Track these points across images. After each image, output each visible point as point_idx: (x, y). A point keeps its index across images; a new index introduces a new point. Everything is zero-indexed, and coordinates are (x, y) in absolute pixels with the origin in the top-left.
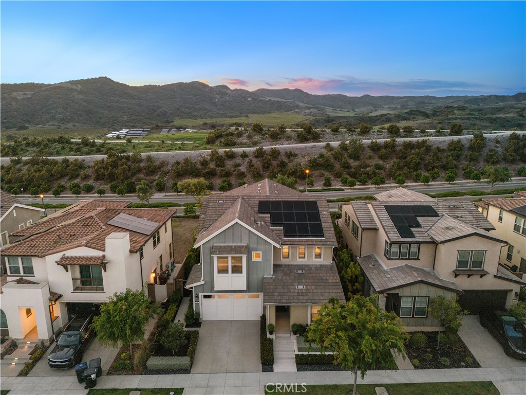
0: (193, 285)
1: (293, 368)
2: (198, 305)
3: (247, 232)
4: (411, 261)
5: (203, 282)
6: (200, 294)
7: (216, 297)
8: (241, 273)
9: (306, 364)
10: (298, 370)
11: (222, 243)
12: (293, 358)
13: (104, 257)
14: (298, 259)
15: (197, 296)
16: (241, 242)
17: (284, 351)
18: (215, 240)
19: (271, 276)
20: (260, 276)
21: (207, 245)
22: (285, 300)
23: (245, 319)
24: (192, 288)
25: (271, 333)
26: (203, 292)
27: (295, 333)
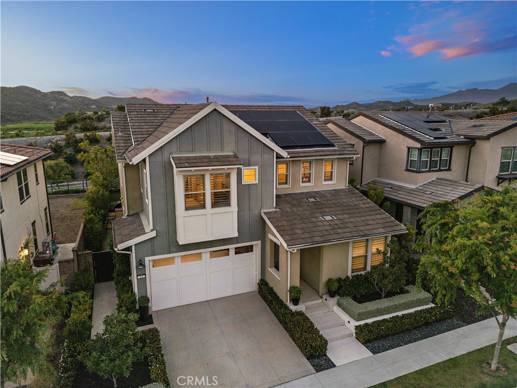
0: (132, 242)
2: (143, 283)
3: (233, 128)
4: (443, 172)
5: (154, 234)
6: (147, 259)
7: (178, 261)
8: (229, 204)
11: (189, 152)
12: (352, 336)
14: (302, 185)
15: (141, 264)
16: (222, 150)
18: (174, 147)
19: (275, 210)
20: (255, 212)
21: (158, 158)
24: (129, 249)
25: (295, 301)
26: (153, 255)
27: (332, 294)
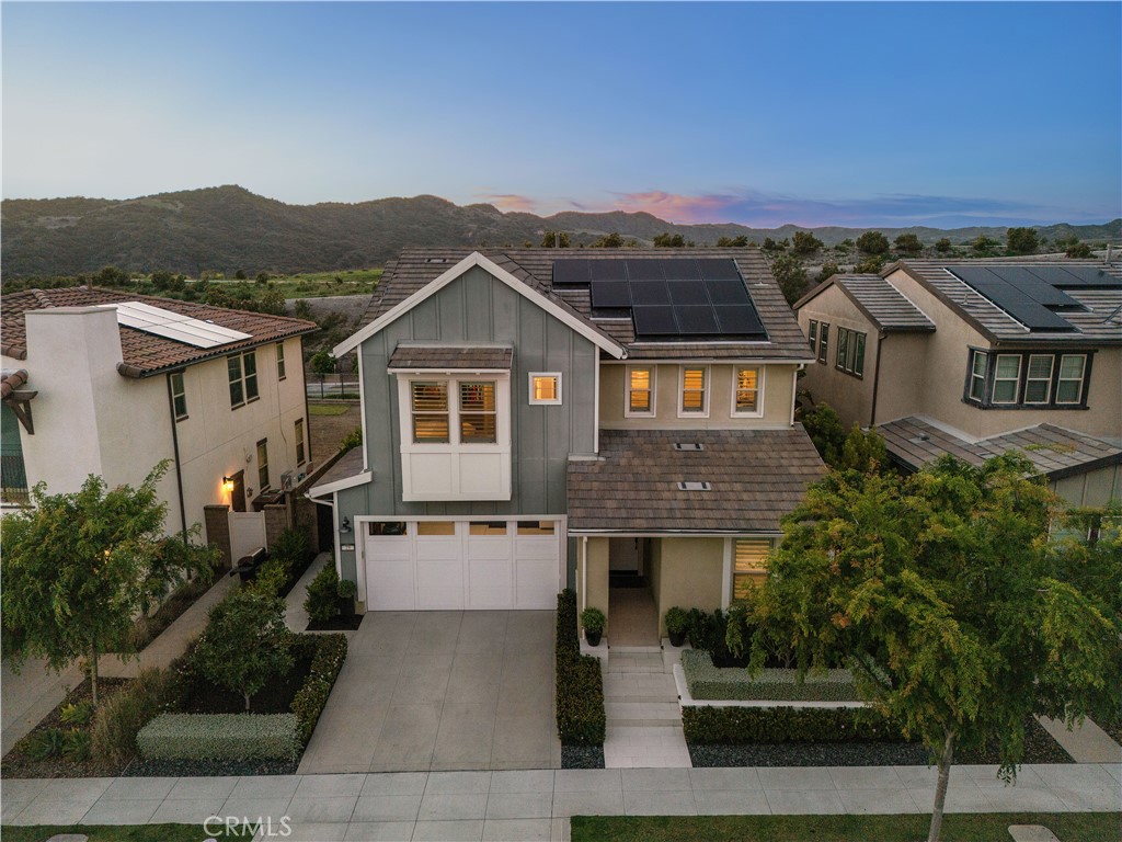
0: (334, 487)
1: (674, 754)
2: (350, 558)
3: (512, 300)
4: (1061, 412)
5: (365, 478)
6: (358, 519)
7: (413, 530)
8: (494, 440)
9: (725, 741)
10: (698, 762)
11: (430, 340)
12: (674, 724)
13: (22, 378)
14: (681, 414)
15: (347, 525)
16: (492, 338)
17: (642, 700)
18: (404, 330)
19: (596, 459)
20: (557, 459)
21: (378, 349)
22: (643, 521)
23: (506, 604)
24: (329, 496)
25: (594, 639)
26: (368, 513)
27: (677, 640)
